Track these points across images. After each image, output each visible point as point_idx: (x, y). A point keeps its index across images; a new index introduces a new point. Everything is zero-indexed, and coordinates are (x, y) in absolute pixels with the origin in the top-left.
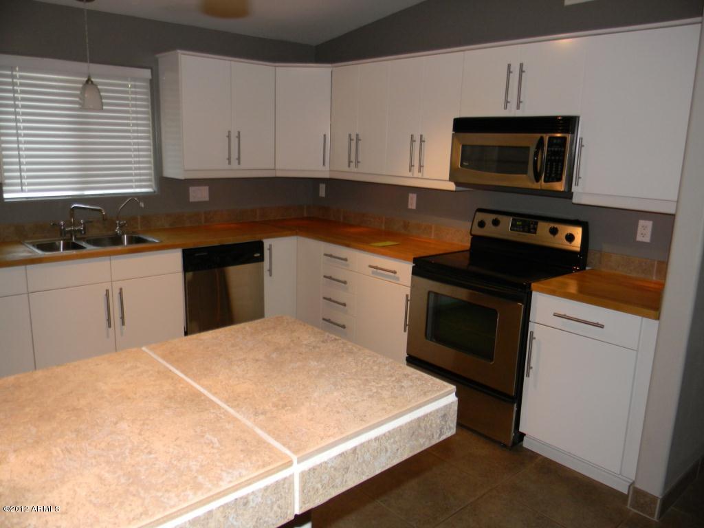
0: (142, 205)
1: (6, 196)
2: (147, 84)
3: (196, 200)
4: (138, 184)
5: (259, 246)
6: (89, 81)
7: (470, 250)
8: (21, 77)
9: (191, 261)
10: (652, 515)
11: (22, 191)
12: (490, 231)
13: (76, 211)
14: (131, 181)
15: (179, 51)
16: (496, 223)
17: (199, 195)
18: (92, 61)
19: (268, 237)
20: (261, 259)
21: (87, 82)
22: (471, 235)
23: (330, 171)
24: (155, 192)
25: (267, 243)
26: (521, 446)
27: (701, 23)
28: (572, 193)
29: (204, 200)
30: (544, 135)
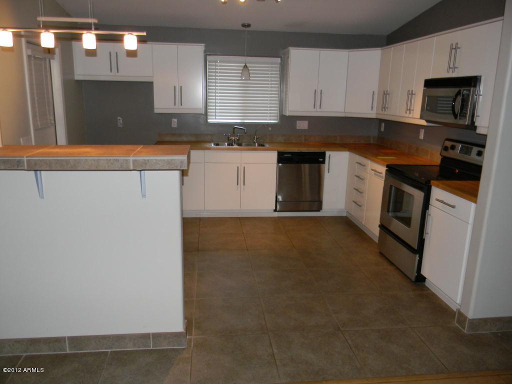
0: (270, 129)
1: (209, 121)
2: (278, 66)
3: (300, 128)
4: (270, 118)
5: (323, 155)
6: (246, 67)
7: (440, 166)
8: (220, 66)
9: (282, 158)
10: (464, 328)
11: (215, 119)
12: (451, 154)
13: (235, 129)
14: (267, 116)
15: (289, 48)
16: (453, 148)
17: (303, 125)
18: (248, 56)
19: (329, 151)
20: (324, 162)
21: (245, 66)
22: (441, 155)
23: (377, 114)
24: (278, 123)
25: (328, 153)
26: (424, 285)
27: (503, 20)
28: (476, 127)
29: (304, 128)
30: (460, 89)
